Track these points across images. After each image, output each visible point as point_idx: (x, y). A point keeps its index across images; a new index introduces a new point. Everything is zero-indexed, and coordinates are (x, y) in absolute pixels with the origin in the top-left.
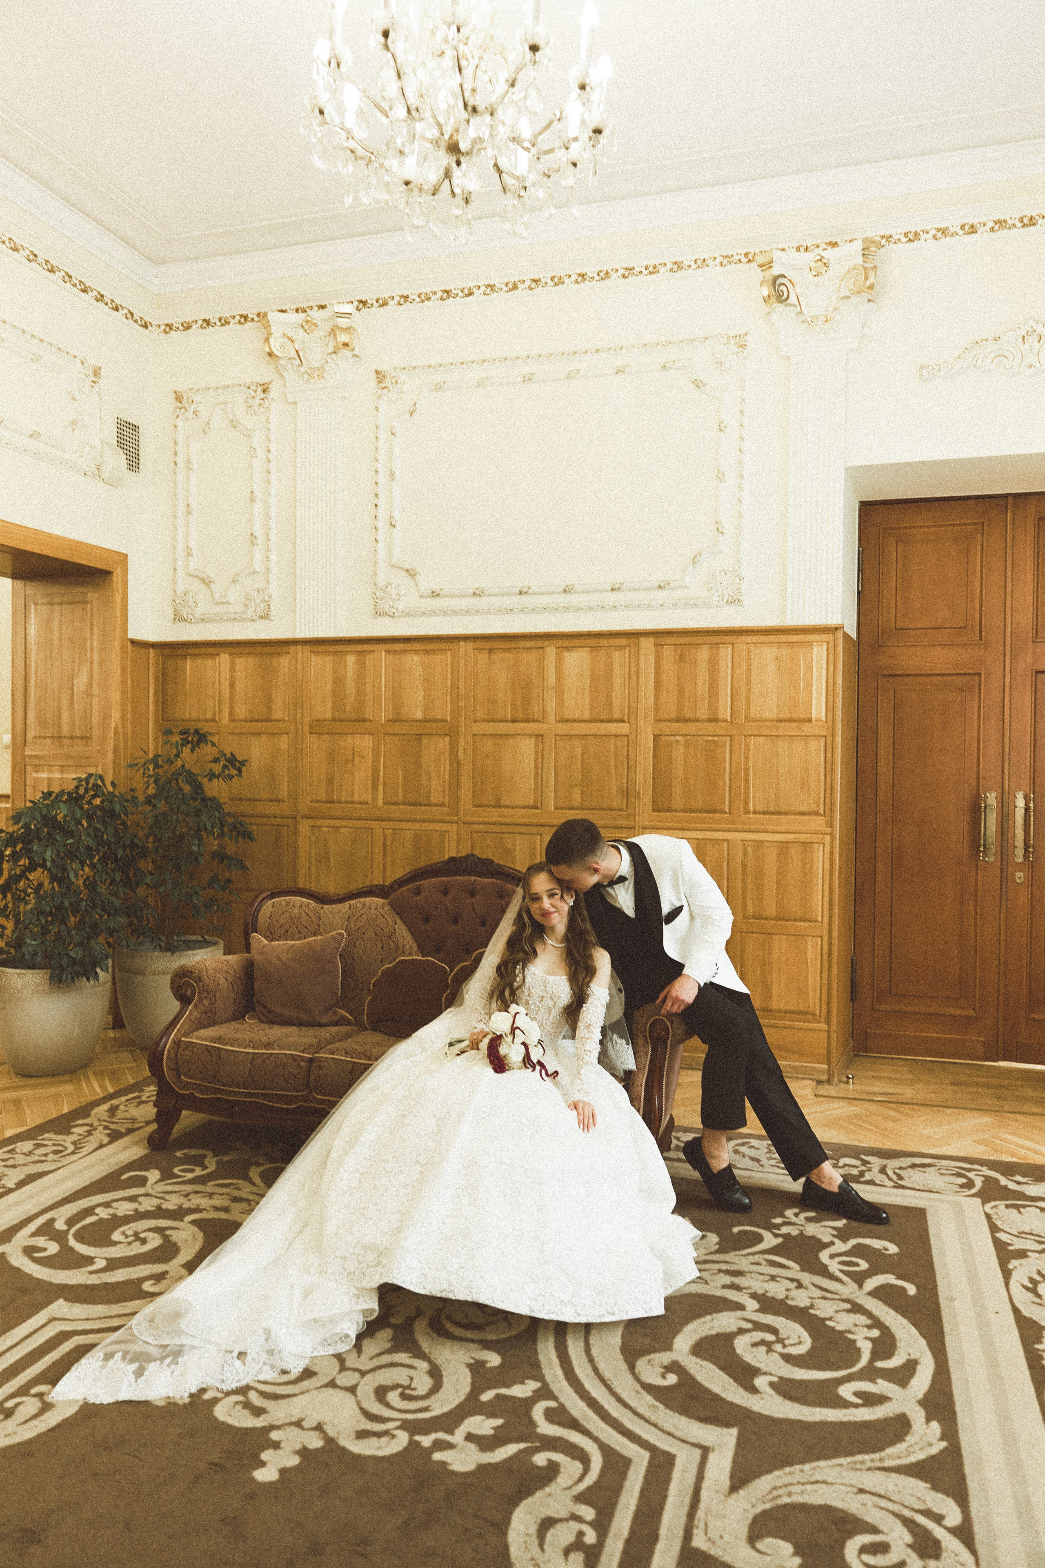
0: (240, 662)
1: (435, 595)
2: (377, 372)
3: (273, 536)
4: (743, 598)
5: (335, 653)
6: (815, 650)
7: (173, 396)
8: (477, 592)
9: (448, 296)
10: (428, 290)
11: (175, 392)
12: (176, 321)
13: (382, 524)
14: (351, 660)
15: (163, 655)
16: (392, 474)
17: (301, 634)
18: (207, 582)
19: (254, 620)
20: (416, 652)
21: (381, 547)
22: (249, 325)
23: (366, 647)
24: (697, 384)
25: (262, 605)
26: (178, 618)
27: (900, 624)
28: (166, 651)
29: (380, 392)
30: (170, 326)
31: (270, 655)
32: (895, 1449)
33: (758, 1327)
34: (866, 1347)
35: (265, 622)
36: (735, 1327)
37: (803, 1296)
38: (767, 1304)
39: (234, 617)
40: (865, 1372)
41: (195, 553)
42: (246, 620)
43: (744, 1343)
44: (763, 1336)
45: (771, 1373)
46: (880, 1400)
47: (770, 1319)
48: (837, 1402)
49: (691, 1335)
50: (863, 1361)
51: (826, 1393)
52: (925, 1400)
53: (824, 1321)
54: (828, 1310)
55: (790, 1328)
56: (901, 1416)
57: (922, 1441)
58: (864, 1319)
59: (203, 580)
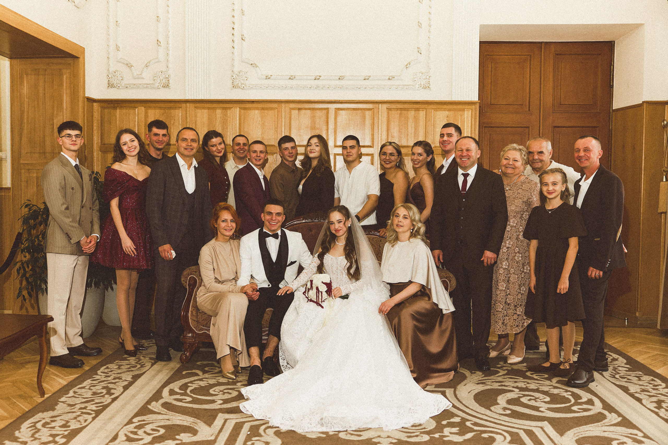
0: (151, 111)
1: (267, 78)
3: (170, 42)
4: (431, 86)
5: (209, 108)
6: (466, 112)
8: (291, 77)
13: (237, 38)
14: (219, 112)
15: (102, 107)
16: (243, 12)
17: (188, 97)
18: (129, 66)
19: (159, 88)
20: (257, 109)
21: (236, 51)
23: (228, 105)
25: (164, 80)
26: (110, 85)
27: (493, 102)
28: (102, 104)
31: (170, 108)
32: (606, 421)
33: (525, 395)
34: (570, 397)
35: (166, 90)
36: (516, 396)
37: (533, 386)
38: (521, 389)
39: (147, 86)
40: (576, 404)
41: (121, 49)
42: (154, 88)
43: (524, 400)
44: (529, 398)
45: (543, 407)
46: (589, 410)
47: (527, 393)
48: (575, 412)
49: (502, 400)
50: (573, 401)
51: (568, 410)
52: (604, 408)
53: (547, 392)
54: (546, 389)
55: (537, 395)
56: (600, 413)
57: (613, 418)
58: (561, 390)
59: (127, 65)
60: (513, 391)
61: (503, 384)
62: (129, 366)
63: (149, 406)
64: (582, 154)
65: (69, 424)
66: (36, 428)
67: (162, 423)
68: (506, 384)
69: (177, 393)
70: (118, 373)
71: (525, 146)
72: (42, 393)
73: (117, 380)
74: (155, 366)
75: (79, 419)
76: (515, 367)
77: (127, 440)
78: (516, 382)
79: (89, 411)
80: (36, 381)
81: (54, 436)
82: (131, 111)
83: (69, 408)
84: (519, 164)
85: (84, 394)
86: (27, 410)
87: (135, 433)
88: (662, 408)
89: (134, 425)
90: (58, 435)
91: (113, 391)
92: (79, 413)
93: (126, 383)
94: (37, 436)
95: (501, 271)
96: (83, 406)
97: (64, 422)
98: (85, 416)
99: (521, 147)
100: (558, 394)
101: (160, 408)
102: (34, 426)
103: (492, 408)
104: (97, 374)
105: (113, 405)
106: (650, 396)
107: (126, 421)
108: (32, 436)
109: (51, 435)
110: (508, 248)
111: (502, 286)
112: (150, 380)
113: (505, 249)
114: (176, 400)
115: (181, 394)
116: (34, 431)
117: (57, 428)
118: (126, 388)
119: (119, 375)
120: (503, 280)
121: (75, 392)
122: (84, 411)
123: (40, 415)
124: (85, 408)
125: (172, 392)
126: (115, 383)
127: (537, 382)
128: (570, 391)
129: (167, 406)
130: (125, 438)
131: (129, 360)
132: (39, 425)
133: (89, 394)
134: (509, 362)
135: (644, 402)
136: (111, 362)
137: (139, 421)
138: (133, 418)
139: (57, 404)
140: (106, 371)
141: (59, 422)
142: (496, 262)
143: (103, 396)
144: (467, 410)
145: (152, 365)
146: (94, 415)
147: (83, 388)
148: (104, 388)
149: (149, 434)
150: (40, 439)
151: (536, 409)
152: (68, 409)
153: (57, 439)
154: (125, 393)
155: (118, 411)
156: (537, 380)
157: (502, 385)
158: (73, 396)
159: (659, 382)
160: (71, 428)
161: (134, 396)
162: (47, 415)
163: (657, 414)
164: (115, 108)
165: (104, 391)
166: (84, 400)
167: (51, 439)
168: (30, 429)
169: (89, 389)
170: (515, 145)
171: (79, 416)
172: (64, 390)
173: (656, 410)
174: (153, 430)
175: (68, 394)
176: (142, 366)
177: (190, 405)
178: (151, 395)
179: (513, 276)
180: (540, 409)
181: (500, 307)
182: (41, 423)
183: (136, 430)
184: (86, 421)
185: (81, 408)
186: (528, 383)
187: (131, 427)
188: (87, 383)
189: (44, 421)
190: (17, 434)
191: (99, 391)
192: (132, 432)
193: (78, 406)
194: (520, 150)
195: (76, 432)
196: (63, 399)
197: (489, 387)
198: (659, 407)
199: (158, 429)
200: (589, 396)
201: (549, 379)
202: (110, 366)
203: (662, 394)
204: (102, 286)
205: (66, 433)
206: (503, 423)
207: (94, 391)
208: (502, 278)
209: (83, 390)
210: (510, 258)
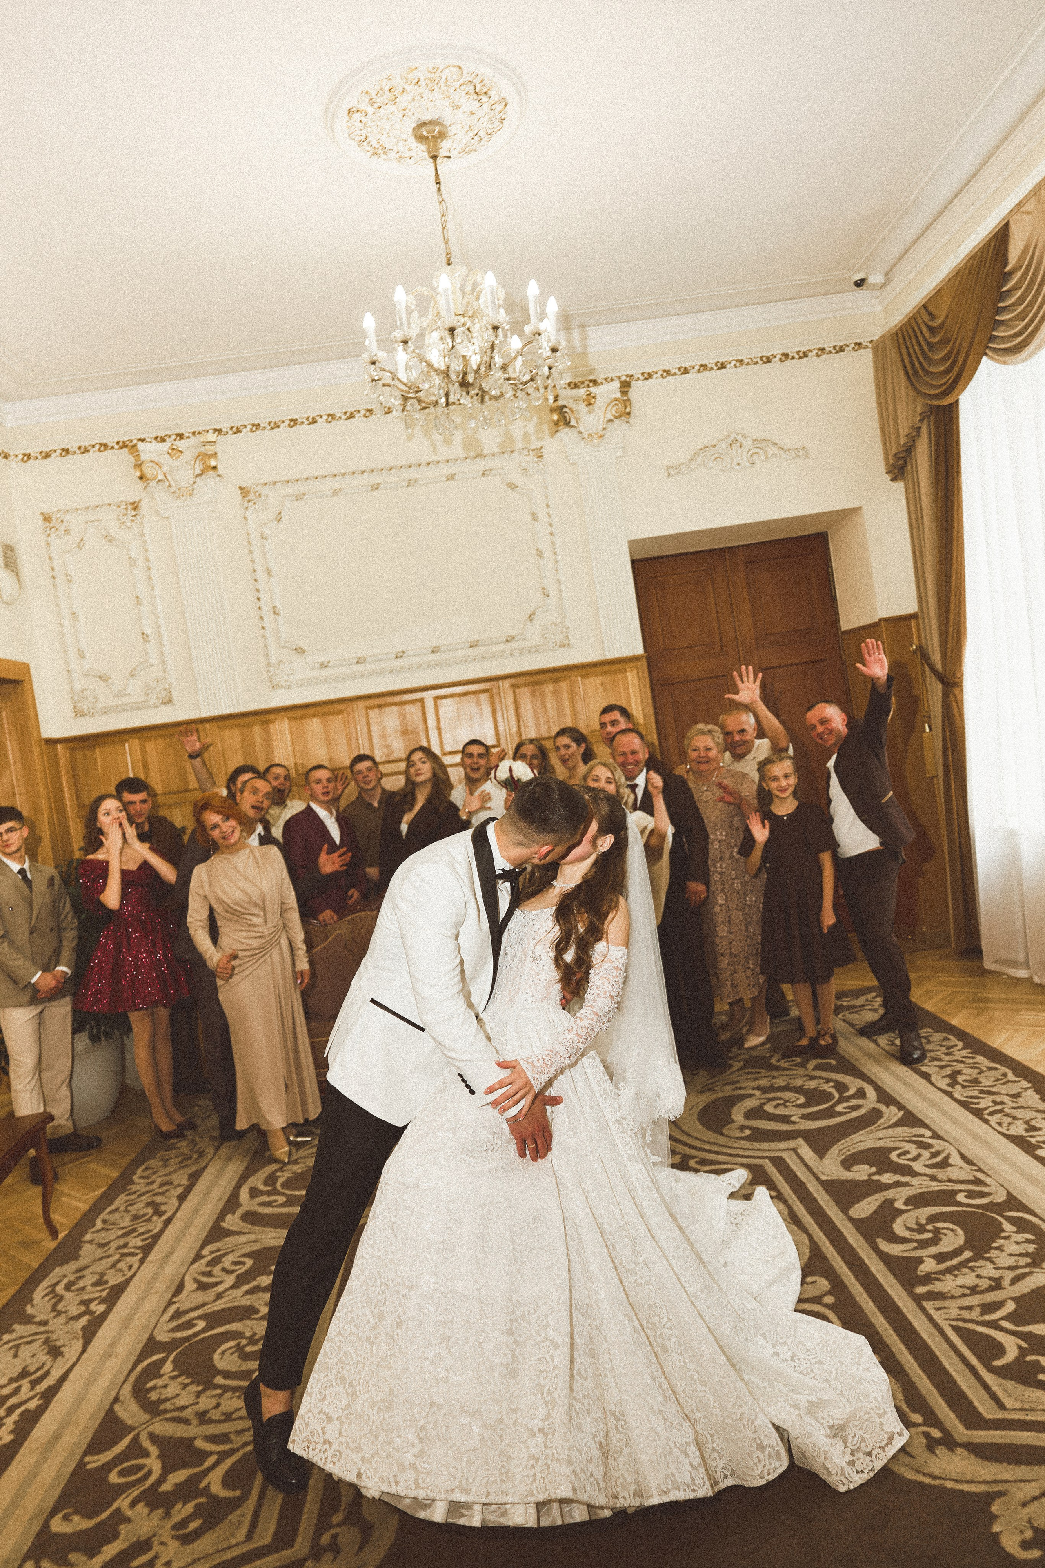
0: (150, 746)
1: (324, 666)
2: (241, 488)
3: (164, 632)
4: (571, 643)
5: (240, 727)
6: (630, 677)
7: (41, 518)
8: (360, 660)
9: (295, 424)
10: (277, 419)
11: (42, 514)
12: (34, 450)
13: (267, 612)
14: (256, 729)
15: (70, 749)
16: (269, 572)
17: (205, 714)
18: (104, 678)
19: (157, 707)
20: (315, 715)
21: (268, 633)
22: (108, 452)
23: (268, 718)
24: (512, 486)
25: (163, 693)
26: (79, 713)
27: (667, 646)
28: (71, 745)
29: (246, 504)
30: (28, 456)
32: (882, 1120)
33: (770, 1100)
34: (833, 1090)
35: (169, 707)
36: (758, 1103)
37: (780, 1082)
38: (764, 1090)
39: (139, 706)
40: (842, 1100)
41: (87, 655)
42: (150, 707)
43: (769, 1108)
44: (774, 1103)
45: (795, 1114)
46: (858, 1107)
47: (772, 1095)
48: (840, 1114)
49: (738, 1115)
50: (837, 1095)
51: (830, 1113)
52: (879, 1101)
53: (801, 1087)
54: (798, 1082)
55: (788, 1095)
56: (874, 1109)
57: (891, 1114)
58: (821, 1081)
59: (100, 677)
60: (753, 1095)
61: (738, 1085)
62: (179, 1159)
63: (223, 1224)
64: (820, 729)
65: (105, 1278)
66: (56, 1295)
67: (247, 1249)
68: (743, 1085)
69: (263, 1193)
70: (166, 1175)
71: (716, 724)
72: (53, 1232)
73: (166, 1188)
74: (220, 1151)
75: (119, 1265)
76: (753, 1053)
77: (198, 1289)
78: (756, 1079)
79: (132, 1250)
80: (41, 1212)
81: (86, 1303)
82: (118, 748)
83: (99, 1250)
84: (714, 753)
85: (119, 1221)
86: (35, 1265)
87: (209, 1274)
88: (957, 1083)
89: (204, 1261)
90: (93, 1300)
91: (163, 1208)
92: (117, 1256)
93: (180, 1190)
94: (60, 1307)
95: (717, 909)
96: (121, 1242)
97: (97, 1277)
98: (128, 1259)
99: (710, 727)
100: (816, 1089)
101: (242, 1224)
102: (53, 1291)
103: (725, 1131)
104: (133, 1182)
105: (167, 1232)
106: (942, 1067)
107: (192, 1256)
108: (54, 1309)
109: (82, 1303)
110: (721, 874)
111: (722, 930)
112: (218, 1176)
113: (717, 877)
114: (263, 1204)
115: (269, 1193)
116: (53, 1301)
117: (89, 1288)
118: (182, 1198)
119: (166, 1179)
120: (723, 923)
121: (104, 1221)
122: (125, 1251)
123: (58, 1271)
124: (125, 1245)
125: (254, 1193)
126: (163, 1193)
127: (786, 1073)
128: (832, 1081)
129: (251, 1218)
130: (195, 1286)
131: (178, 1148)
132: (60, 1289)
133: (126, 1222)
134: (746, 1046)
135: (934, 1078)
136: (152, 1156)
137: (212, 1252)
138: (202, 1247)
139: (80, 1248)
140: (145, 1174)
141: (88, 1280)
142: (708, 897)
143: (149, 1220)
144: (690, 1141)
145: (217, 1149)
146: (140, 1256)
147: (116, 1210)
148: (148, 1205)
149: (231, 1272)
150: (66, 1312)
151: (786, 1119)
152: (99, 1252)
153: (93, 1306)
154: (183, 1207)
155: (178, 1240)
156: (785, 1069)
157: (737, 1089)
158: (103, 1229)
159: (954, 1040)
160: (110, 1284)
161: (196, 1211)
162: (68, 1269)
163: (950, 1095)
164: (93, 747)
165: (150, 1211)
166: (121, 1232)
167: (82, 1309)
168: (47, 1298)
169: (126, 1211)
170: (701, 726)
171: (118, 1261)
172: (86, 1221)
173: (949, 1089)
174: (235, 1263)
175: (94, 1226)
176: (201, 1154)
177: (284, 1210)
178: (221, 1205)
179: (734, 912)
180: (793, 1119)
181: (724, 962)
182: (62, 1285)
183: (208, 1269)
184: (130, 1267)
185: (119, 1248)
186: (774, 1078)
187: (201, 1265)
188: (120, 1201)
189: (66, 1281)
190: (29, 1310)
191: (142, 1212)
192: (204, 1274)
193: (113, 1245)
194: (710, 732)
195: (118, 1291)
196: (88, 1237)
197: (719, 1095)
198: (954, 1083)
199: (242, 1259)
200: (859, 1083)
201: (803, 1065)
202: (150, 1163)
203: (958, 1061)
204: (116, 1035)
205: (104, 1294)
206: (742, 1153)
207: (134, 1212)
208: (720, 919)
209: (117, 1215)
210: (727, 886)
